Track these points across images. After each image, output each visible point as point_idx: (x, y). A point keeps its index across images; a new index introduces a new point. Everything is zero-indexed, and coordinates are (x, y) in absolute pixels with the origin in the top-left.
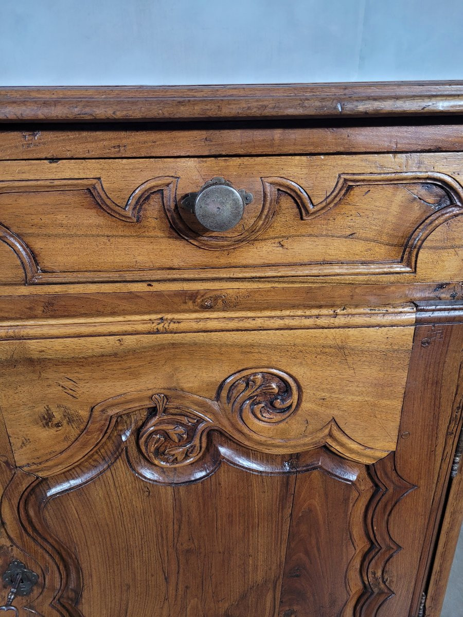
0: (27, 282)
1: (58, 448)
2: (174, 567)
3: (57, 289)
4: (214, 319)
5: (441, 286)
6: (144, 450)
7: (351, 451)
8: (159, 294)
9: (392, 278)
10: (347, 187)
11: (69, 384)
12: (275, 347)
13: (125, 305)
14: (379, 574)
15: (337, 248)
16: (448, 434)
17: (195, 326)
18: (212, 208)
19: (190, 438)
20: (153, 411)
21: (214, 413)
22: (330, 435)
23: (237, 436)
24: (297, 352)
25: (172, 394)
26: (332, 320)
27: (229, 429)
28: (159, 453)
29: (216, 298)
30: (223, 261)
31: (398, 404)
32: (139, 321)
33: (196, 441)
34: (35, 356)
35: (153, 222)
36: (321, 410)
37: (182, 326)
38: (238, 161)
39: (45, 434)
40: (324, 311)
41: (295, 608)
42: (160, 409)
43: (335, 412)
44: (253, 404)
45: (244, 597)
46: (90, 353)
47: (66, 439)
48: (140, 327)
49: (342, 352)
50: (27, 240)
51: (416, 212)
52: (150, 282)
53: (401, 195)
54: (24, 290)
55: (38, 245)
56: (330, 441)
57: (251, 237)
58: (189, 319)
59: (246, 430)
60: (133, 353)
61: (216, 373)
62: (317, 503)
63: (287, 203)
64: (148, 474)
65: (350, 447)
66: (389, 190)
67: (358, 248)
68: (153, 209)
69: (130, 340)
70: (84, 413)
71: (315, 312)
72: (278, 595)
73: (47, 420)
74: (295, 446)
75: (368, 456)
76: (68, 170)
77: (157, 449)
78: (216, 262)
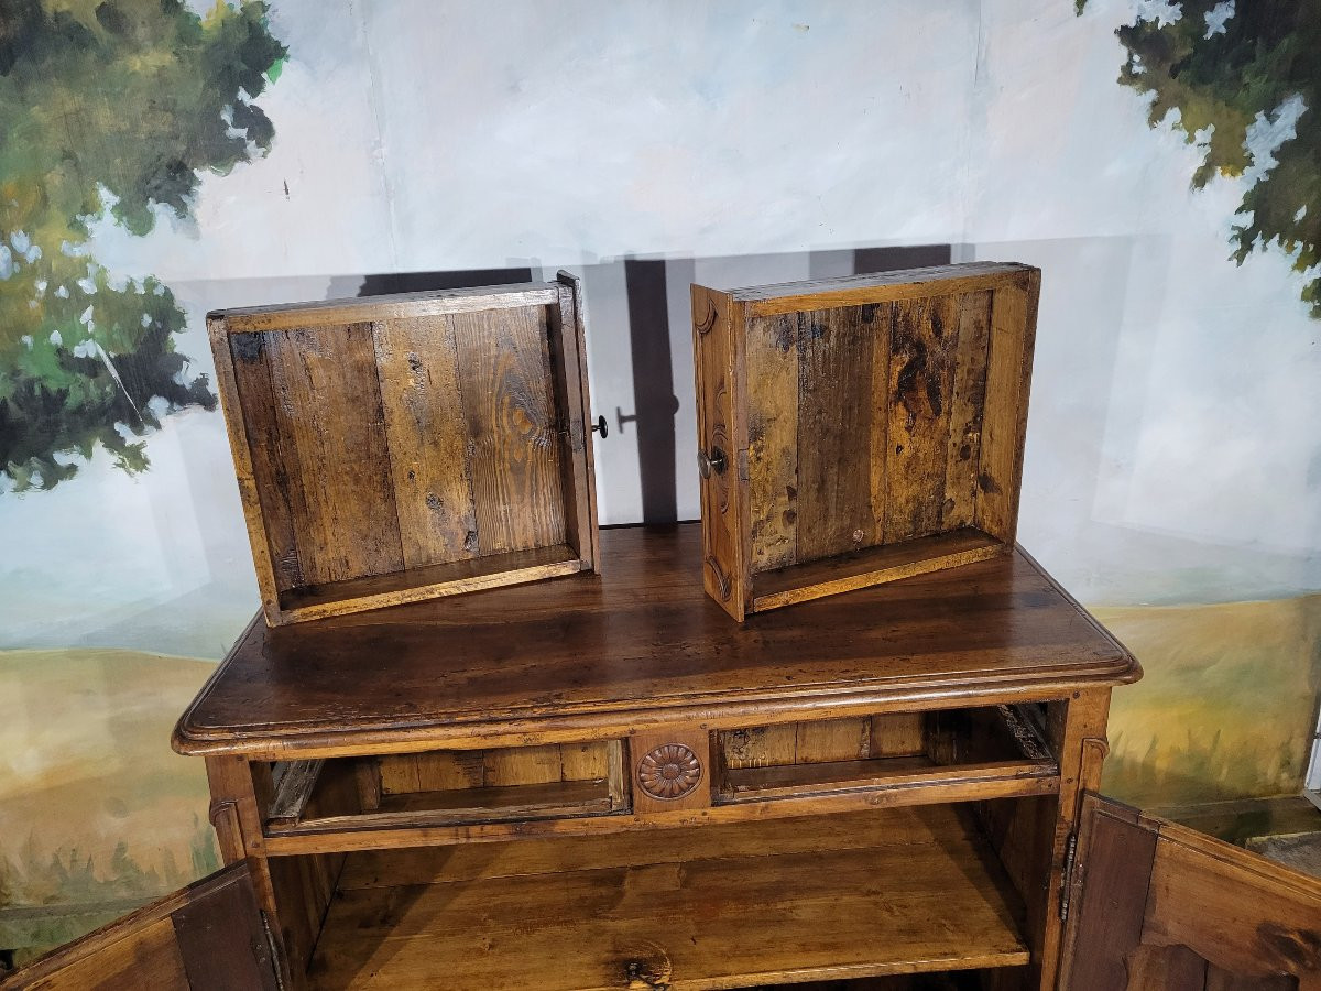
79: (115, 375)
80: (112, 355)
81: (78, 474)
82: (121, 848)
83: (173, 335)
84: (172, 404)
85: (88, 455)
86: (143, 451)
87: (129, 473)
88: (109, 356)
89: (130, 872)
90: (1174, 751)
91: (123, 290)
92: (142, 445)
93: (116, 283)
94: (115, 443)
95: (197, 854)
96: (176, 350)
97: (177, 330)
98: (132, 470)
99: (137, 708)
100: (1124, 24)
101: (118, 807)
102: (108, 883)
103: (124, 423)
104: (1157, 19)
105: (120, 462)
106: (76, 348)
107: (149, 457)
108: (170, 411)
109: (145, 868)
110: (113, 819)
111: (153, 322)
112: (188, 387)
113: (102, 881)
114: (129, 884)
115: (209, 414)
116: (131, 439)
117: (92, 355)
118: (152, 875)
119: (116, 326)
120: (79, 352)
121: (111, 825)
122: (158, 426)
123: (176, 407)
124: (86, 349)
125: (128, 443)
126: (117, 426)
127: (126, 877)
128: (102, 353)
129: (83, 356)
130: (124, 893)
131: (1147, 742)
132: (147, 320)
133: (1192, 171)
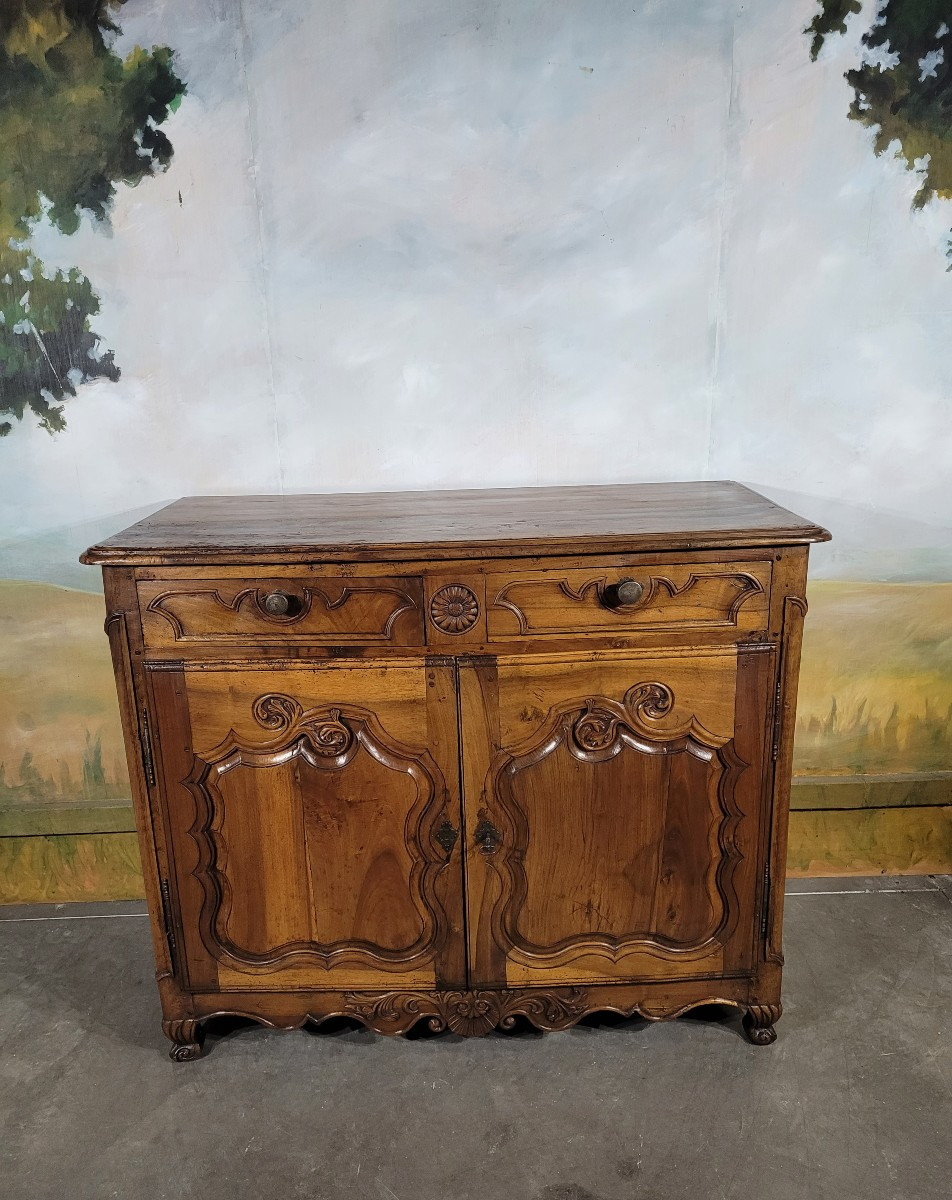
0: (521, 634)
1: (527, 736)
2: (590, 829)
3: (536, 637)
4: (624, 653)
5: (752, 633)
6: (577, 735)
7: (706, 738)
8: (591, 640)
9: (724, 629)
10: (695, 580)
11: (539, 693)
12: (657, 669)
13: (571, 646)
14: (731, 839)
15: (692, 612)
16: (766, 727)
17: (613, 656)
18: (627, 593)
19: (607, 729)
20: (584, 711)
21: (621, 711)
22: (692, 727)
23: (635, 728)
24: (671, 671)
25: (598, 699)
26: (690, 653)
27: (630, 723)
28: (587, 740)
29: (623, 642)
30: (628, 620)
31: (733, 704)
32: (584, 654)
33: (610, 731)
34: (524, 675)
35: (591, 600)
36: (686, 709)
37: (606, 657)
38: (638, 568)
39: (522, 727)
40: (686, 648)
41: (674, 868)
42: (590, 709)
43: (695, 711)
44: (644, 706)
45: (637, 857)
46: (554, 673)
47: (533, 729)
48: (583, 658)
49: (696, 672)
50: (525, 611)
51: (733, 592)
52: (587, 633)
53: (724, 584)
54: (519, 639)
55: (528, 613)
56: (692, 732)
57: (644, 607)
58: (610, 653)
59: (641, 723)
60: (578, 673)
61: (624, 685)
62: (685, 777)
63: (663, 588)
64: (581, 755)
65: (706, 734)
66: (718, 581)
67: (704, 612)
68: (592, 593)
69: (577, 665)
70: (545, 712)
71: (680, 648)
72: (661, 856)
73: (524, 716)
74: (671, 735)
75: (717, 742)
76: (552, 575)
77: (586, 737)
78: (623, 621)
79: (43, 349)
80: (42, 332)
81: (11, 431)
82: (28, 758)
83: (89, 317)
84: (85, 375)
85: (20, 416)
86: (62, 413)
87: (50, 432)
88: (39, 333)
89: (34, 779)
90: (914, 719)
91: (52, 279)
92: (61, 408)
93: (48, 274)
94: (40, 406)
95: (87, 767)
96: (91, 330)
97: (92, 313)
98: (52, 429)
99: (46, 635)
100: (851, 68)
101: (28, 721)
102: (15, 788)
103: (48, 389)
104: (879, 64)
105: (44, 422)
106: (16, 326)
107: (66, 420)
108: (83, 381)
109: (45, 778)
110: (21, 731)
111: (74, 307)
112: (98, 361)
113: (10, 786)
114: (32, 791)
115: (113, 384)
116: (53, 404)
117: (27, 332)
118: (51, 783)
119: (46, 309)
120: (17, 329)
121: (21, 736)
122: (74, 393)
123: (88, 377)
124: (24, 327)
125: (50, 407)
126: (43, 392)
127: (30, 784)
128: (34, 330)
129: (20, 332)
130: (27, 798)
131: (889, 710)
132: (70, 303)
133: (913, 193)
